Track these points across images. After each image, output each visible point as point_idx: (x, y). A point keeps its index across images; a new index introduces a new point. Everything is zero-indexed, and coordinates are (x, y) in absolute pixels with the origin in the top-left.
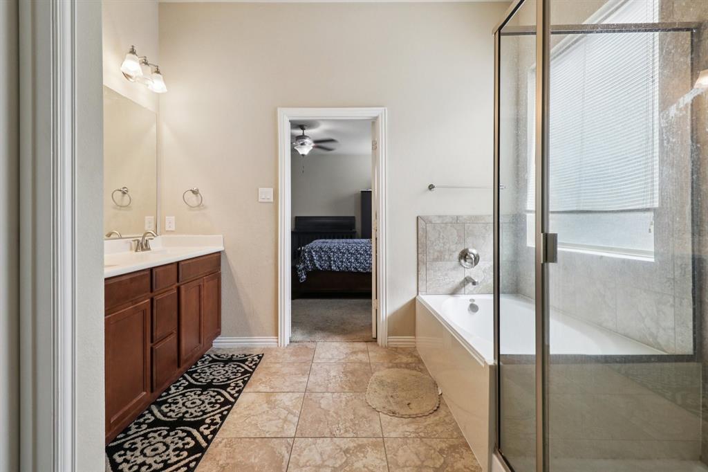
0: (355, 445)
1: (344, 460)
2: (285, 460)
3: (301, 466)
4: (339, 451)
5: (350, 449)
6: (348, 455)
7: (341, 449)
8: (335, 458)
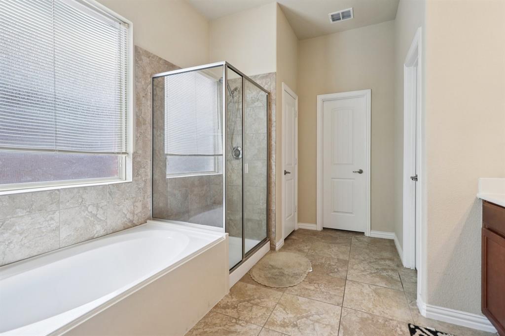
0: (287, 328)
1: (299, 321)
2: (342, 333)
3: (329, 326)
4: (300, 328)
5: (292, 326)
6: (295, 323)
7: (298, 328)
8: (305, 324)
